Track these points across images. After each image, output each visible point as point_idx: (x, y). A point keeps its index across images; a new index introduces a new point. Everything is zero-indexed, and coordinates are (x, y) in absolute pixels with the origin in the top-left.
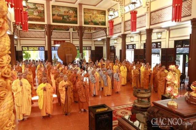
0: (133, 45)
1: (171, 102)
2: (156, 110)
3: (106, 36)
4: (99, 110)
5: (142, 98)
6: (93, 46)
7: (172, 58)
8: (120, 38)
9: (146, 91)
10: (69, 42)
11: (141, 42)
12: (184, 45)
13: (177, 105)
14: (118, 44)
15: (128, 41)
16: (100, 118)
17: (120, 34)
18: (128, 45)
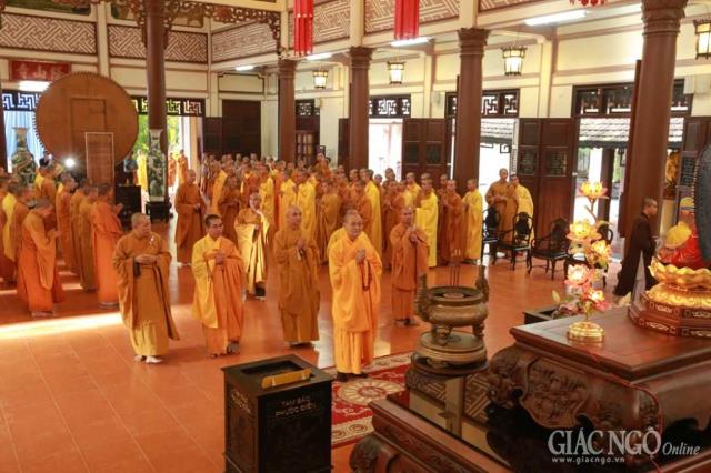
0: (399, 99)
1: (583, 326)
2: (523, 362)
3: (279, 53)
4: (272, 381)
5: (452, 324)
6: (214, 96)
7: (561, 162)
8: (341, 65)
9: (466, 296)
10: (92, 69)
11: (436, 88)
12: (611, 108)
13: (603, 337)
14: (331, 90)
15: (379, 80)
16: (278, 413)
17: (344, 47)
18: (376, 100)
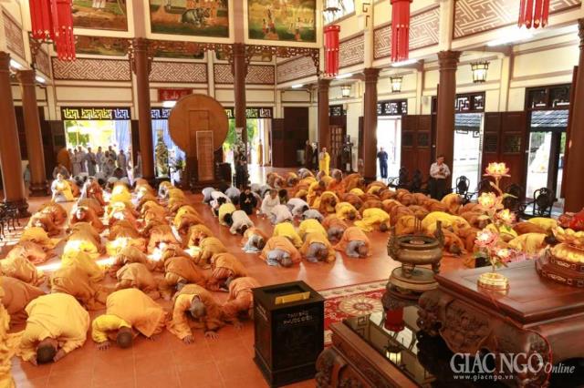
0: (399, 102)
1: (491, 277)
2: (444, 301)
3: (318, 75)
4: (282, 299)
5: (414, 263)
6: (279, 105)
7: (516, 143)
8: (360, 81)
9: (426, 243)
10: (204, 92)
11: (425, 93)
12: (556, 103)
13: (507, 286)
14: (353, 98)
15: (384, 90)
16: (285, 322)
17: (359, 69)
18: (383, 104)
